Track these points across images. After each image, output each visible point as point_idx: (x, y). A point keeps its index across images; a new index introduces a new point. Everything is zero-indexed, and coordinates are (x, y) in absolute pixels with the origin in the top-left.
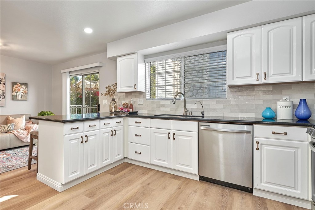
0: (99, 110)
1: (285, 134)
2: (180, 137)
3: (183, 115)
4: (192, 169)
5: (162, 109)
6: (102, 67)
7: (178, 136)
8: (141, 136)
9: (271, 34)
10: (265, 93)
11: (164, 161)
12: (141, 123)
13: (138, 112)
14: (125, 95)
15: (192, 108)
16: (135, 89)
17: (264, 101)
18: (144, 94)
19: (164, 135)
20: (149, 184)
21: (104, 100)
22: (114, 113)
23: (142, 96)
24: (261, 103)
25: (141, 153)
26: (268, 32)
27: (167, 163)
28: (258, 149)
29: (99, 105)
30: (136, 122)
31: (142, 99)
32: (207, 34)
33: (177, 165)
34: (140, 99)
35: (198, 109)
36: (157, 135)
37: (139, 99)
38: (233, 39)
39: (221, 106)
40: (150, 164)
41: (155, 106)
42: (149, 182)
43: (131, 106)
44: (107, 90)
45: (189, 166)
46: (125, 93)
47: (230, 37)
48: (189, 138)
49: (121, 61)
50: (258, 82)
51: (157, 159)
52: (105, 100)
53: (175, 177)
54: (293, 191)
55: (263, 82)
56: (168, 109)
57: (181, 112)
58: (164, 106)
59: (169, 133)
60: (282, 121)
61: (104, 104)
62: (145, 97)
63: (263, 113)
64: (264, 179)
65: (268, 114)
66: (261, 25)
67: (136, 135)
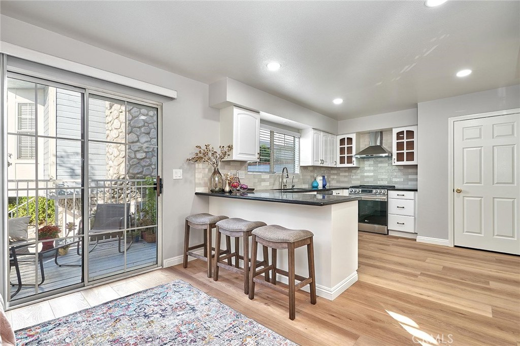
5: (263, 184)
16: (258, 159)
18: (246, 165)
21: (174, 170)
23: (243, 167)
29: (160, 181)
31: (244, 172)
38: (314, 134)
41: (256, 180)
52: (177, 170)
58: (264, 180)
62: (246, 169)
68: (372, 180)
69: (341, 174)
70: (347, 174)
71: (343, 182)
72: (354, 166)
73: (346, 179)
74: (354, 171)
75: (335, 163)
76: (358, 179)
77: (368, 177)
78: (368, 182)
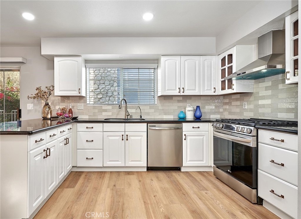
0: (20, 116)
1: (199, 127)
2: (132, 138)
3: (124, 118)
4: (142, 163)
5: (104, 113)
6: (25, 64)
7: (130, 137)
8: (92, 141)
9: (186, 63)
10: (179, 101)
11: (118, 161)
12: (92, 128)
13: (77, 117)
14: (60, 99)
15: (132, 113)
16: (80, 93)
17: (178, 107)
18: (84, 99)
19: (117, 138)
20: (115, 186)
21: (28, 105)
22: (50, 119)
23: (82, 101)
24: (176, 108)
25: (93, 158)
26: (185, 61)
27: (120, 163)
28: (185, 139)
29: (20, 111)
30: (87, 128)
31: (83, 104)
32: (141, 53)
33: (130, 163)
34: (80, 104)
35: (136, 113)
36: (110, 138)
37: (78, 104)
38: (165, 61)
39: (153, 110)
40: (103, 167)
41: (96, 111)
42: (113, 184)
43: (71, 111)
44: (37, 91)
45: (140, 161)
46: (60, 97)
47: (163, 59)
48: (140, 138)
49: (59, 61)
50: (179, 94)
51: (110, 161)
52: (30, 104)
53: (129, 173)
54: (202, 162)
55: (182, 94)
56: (110, 114)
57: (122, 116)
58: (106, 111)
59: (123, 135)
60: (189, 120)
61: (28, 109)
62: (85, 102)
63: (179, 115)
64: (189, 159)
65: (182, 116)
66: (181, 55)
67: (87, 141)
68: (268, 110)
69: (234, 103)
70: (238, 103)
71: (234, 113)
72: (235, 91)
73: (238, 110)
74: (246, 98)
75: (213, 90)
76: (251, 110)
77: (263, 106)
78: (264, 114)
